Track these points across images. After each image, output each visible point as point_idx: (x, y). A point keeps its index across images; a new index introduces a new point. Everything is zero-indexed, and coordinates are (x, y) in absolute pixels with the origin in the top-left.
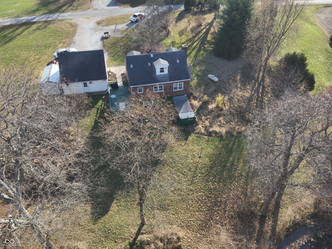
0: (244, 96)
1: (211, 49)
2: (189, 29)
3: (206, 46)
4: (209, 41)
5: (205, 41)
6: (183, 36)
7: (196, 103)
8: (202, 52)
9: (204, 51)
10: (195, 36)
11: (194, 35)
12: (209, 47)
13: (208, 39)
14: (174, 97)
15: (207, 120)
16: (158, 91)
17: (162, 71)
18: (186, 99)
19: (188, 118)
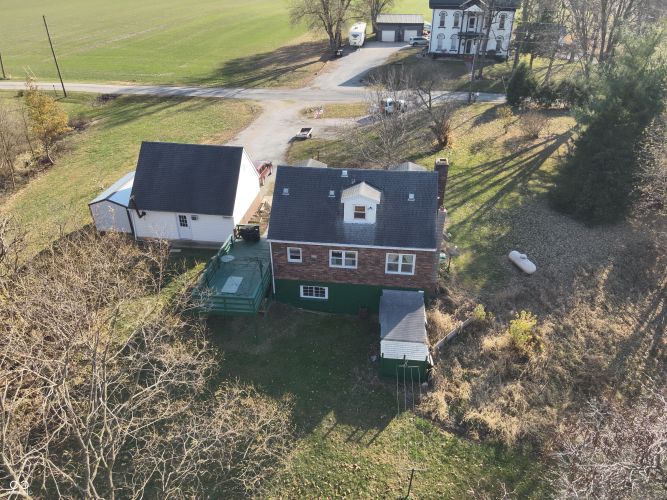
0: (611, 331)
1: (543, 190)
2: (500, 141)
3: (531, 182)
4: (544, 172)
5: (533, 172)
6: (479, 154)
7: (447, 323)
8: (514, 194)
9: (522, 193)
10: (511, 158)
11: (508, 154)
12: (538, 186)
13: (543, 168)
14: (385, 291)
15: (469, 381)
16: (343, 266)
17: (360, 216)
18: (420, 303)
19: (403, 360)
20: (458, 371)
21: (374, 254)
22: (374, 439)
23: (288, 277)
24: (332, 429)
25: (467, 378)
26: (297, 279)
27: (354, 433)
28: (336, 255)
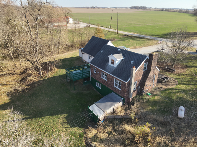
14: (112, 93)
15: (109, 135)
16: (104, 79)
17: (113, 63)
18: (118, 101)
19: (92, 112)
20: (109, 129)
21: (111, 77)
22: (67, 128)
23: (93, 77)
24: (62, 118)
25: (110, 133)
26: (95, 78)
27: (65, 123)
28: (103, 74)
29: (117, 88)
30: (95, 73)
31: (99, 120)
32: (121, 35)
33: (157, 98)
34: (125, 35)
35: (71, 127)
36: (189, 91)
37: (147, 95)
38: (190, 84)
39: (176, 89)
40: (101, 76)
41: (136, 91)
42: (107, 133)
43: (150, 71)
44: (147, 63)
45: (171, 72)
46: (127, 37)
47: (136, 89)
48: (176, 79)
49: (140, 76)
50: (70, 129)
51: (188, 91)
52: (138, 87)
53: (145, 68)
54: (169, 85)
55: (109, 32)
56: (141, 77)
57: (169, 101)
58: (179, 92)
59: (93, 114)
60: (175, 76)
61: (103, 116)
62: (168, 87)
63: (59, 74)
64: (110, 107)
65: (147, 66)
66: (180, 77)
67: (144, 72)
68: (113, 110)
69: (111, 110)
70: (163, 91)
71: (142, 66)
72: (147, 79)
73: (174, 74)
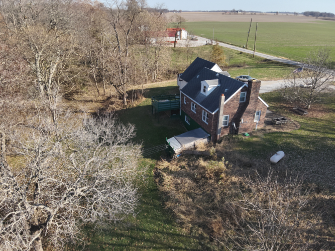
14: (200, 128)
15: (181, 169)
16: (194, 111)
17: (204, 91)
18: (203, 137)
19: (169, 144)
21: (200, 108)
23: (183, 110)
25: (182, 167)
26: (185, 111)
28: (193, 105)
29: (205, 121)
30: (185, 103)
31: (173, 152)
32: (259, 59)
33: (255, 139)
34: (266, 60)
35: (143, 158)
36: (309, 138)
37: (244, 135)
38: (318, 131)
39: (290, 134)
40: (190, 108)
41: (229, 128)
42: (180, 166)
43: (248, 103)
44: (246, 93)
45: (300, 115)
46: (268, 63)
47: (229, 125)
48: (300, 123)
49: (235, 109)
50: (143, 159)
51: (307, 138)
52: (231, 123)
53: (242, 99)
54: (282, 128)
55: (241, 53)
56: (236, 111)
57: (269, 145)
58: (292, 137)
59: (170, 147)
60: (301, 120)
61: (179, 150)
62: (281, 130)
63: (145, 104)
64: (190, 141)
65: (245, 96)
66: (309, 122)
67: (240, 104)
68: (194, 145)
69: (191, 145)
70: (269, 133)
71: (237, 96)
72: (244, 114)
73: (302, 118)
